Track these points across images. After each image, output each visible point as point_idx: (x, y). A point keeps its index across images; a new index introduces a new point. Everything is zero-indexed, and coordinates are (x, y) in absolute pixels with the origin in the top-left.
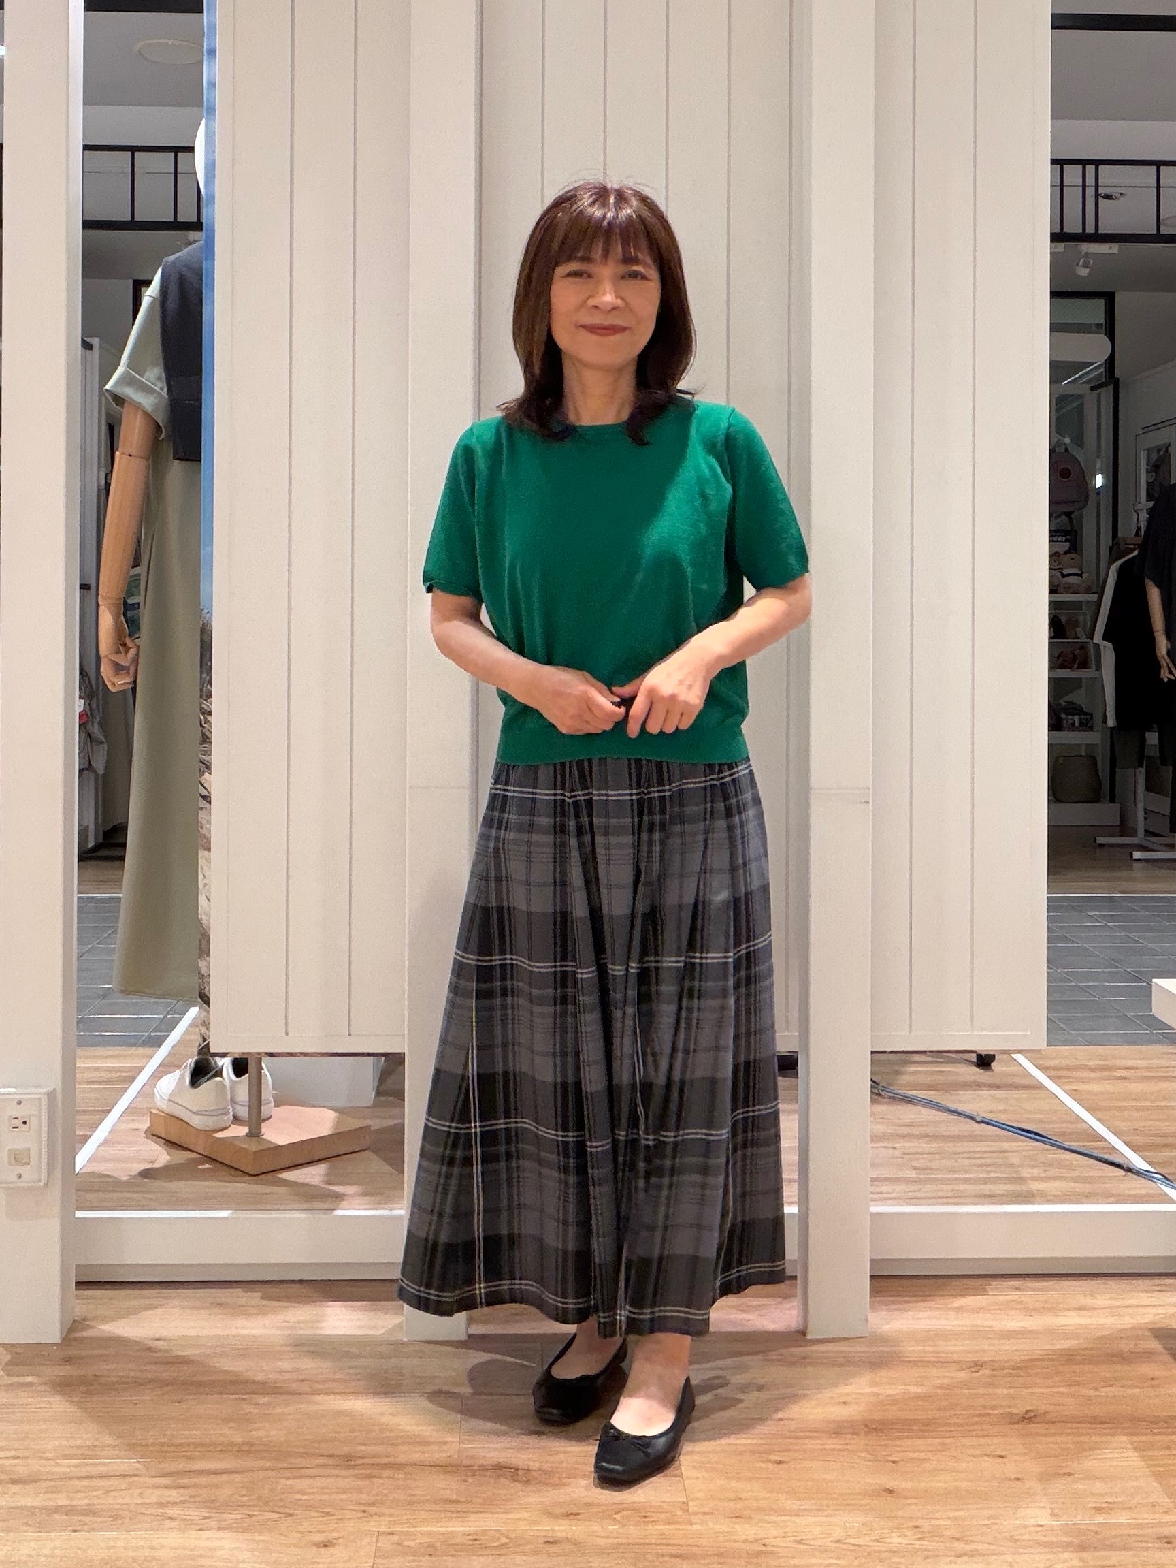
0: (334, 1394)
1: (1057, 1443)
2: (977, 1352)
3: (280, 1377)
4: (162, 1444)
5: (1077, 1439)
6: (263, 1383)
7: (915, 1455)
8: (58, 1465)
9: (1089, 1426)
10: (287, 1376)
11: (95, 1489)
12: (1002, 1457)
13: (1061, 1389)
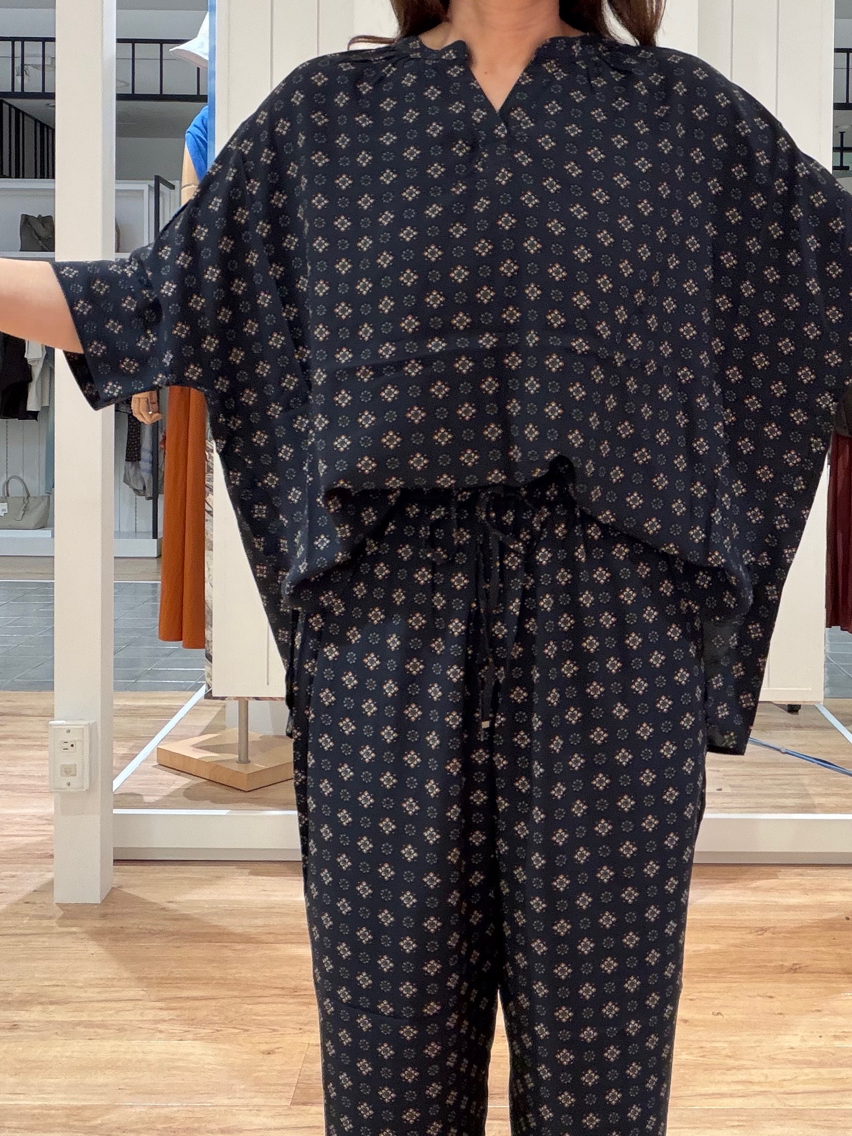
0: (291, 943)
1: (812, 988)
2: (762, 920)
3: (255, 931)
4: (162, 978)
5: (828, 985)
6: (240, 935)
7: (711, 995)
8: (86, 992)
9: (838, 976)
10: (260, 930)
11: (111, 1009)
12: (771, 997)
13: (820, 949)
